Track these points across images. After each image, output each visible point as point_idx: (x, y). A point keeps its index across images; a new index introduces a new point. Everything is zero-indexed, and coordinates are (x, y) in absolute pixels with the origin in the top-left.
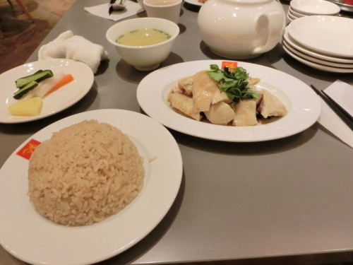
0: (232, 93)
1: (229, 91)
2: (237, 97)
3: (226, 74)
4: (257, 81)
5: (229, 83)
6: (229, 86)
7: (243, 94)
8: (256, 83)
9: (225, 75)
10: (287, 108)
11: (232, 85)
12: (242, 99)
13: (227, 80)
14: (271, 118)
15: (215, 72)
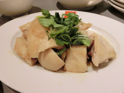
0: (61, 39)
1: (58, 37)
2: (67, 43)
3: (57, 19)
4: (89, 26)
5: (57, 29)
6: (58, 32)
7: (73, 40)
8: (87, 28)
9: (55, 21)
10: (116, 50)
11: (61, 31)
12: (72, 45)
13: (56, 25)
14: (102, 65)
15: (46, 18)
